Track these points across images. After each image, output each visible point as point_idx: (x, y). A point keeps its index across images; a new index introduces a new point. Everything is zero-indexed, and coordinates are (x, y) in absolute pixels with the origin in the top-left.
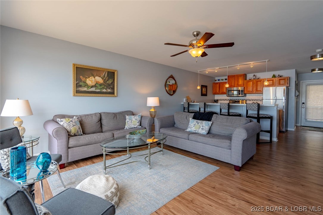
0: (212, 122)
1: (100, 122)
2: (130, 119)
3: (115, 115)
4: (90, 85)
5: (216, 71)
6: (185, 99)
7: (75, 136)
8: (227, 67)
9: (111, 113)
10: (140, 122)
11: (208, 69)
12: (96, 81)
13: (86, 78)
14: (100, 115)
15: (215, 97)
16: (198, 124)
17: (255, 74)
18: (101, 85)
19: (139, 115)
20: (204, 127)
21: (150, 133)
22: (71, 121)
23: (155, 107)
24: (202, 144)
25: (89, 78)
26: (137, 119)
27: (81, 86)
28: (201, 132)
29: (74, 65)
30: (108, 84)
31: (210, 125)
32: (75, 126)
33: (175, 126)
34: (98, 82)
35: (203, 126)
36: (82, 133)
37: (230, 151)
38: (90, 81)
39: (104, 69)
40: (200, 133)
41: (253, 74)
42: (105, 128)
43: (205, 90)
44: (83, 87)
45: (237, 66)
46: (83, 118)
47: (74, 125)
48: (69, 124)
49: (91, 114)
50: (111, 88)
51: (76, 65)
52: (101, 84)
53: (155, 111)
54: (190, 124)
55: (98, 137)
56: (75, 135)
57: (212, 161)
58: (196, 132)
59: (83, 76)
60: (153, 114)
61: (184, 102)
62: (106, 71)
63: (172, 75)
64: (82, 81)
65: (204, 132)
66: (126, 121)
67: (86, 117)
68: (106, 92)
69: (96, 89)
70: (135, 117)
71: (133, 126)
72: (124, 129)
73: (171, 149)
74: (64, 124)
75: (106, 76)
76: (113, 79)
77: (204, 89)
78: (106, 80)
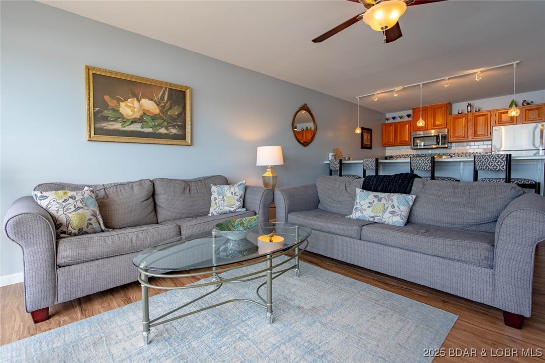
0: (414, 197)
1: (151, 199)
2: (219, 194)
3: (187, 185)
4: (130, 118)
5: (396, 95)
6: (331, 154)
7: (83, 234)
8: (420, 85)
9: (178, 180)
10: (242, 200)
11: (378, 92)
12: (143, 110)
13: (119, 101)
14: (150, 183)
15: (387, 151)
16: (380, 200)
17: (471, 102)
18: (154, 118)
19: (241, 184)
20: (396, 208)
21: (265, 225)
22: (71, 197)
23: (274, 168)
24: (399, 250)
25: (126, 101)
26: (235, 193)
27: (106, 119)
28: (390, 220)
29: (89, 69)
30: (171, 116)
31: (411, 204)
32: (80, 211)
33: (320, 206)
34: (148, 111)
35: (393, 206)
36: (103, 228)
37: (491, 271)
38: (129, 108)
39: (162, 82)
40: (387, 223)
41: (466, 103)
42: (163, 214)
43: (369, 138)
44: (113, 121)
45: (444, 82)
46: (110, 192)
47: (79, 208)
48: (64, 204)
49: (130, 183)
50: (179, 126)
51: (94, 69)
52: (155, 115)
53: (273, 177)
54: (358, 200)
55: (141, 235)
56: (81, 232)
57: (426, 294)
58: (376, 220)
59: (111, 96)
60: (271, 182)
61: (330, 159)
62: (166, 88)
63: (305, 105)
64: (110, 108)
65: (398, 220)
66: (212, 197)
67: (116, 188)
68: (166, 134)
69: (142, 128)
70: (232, 189)
71: (227, 209)
72: (206, 215)
73: (315, 260)
74: (50, 206)
75: (166, 99)
76: (183, 105)
77: (366, 136)
78: (166, 109)
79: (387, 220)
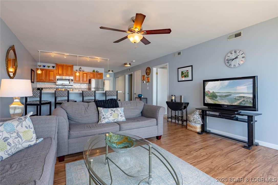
2: (10, 132)
5: (65, 57)
16: (114, 112)
17: (82, 67)
35: (120, 113)
37: (157, 126)
45: (86, 58)
58: (115, 121)
70: (24, 122)
71: (26, 144)
79: (120, 120)
